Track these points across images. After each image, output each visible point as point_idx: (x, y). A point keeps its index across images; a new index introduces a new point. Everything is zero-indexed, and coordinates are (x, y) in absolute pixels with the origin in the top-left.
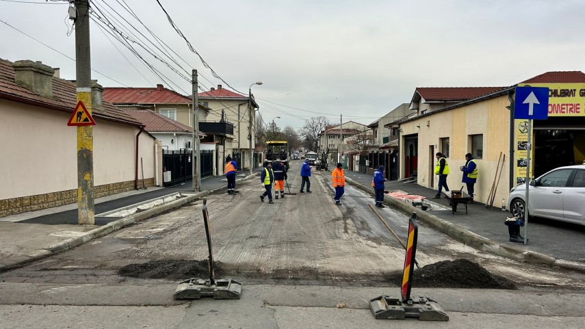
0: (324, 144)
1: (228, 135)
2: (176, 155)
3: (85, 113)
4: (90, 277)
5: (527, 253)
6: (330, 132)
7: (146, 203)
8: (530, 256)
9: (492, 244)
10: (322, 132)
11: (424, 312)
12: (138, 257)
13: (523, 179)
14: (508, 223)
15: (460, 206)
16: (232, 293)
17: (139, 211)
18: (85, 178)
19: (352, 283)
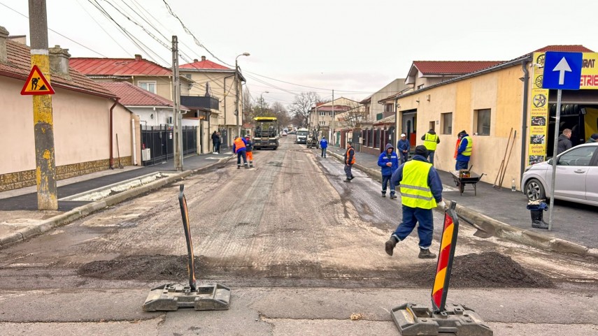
0: (314, 121)
1: (213, 110)
2: (156, 131)
3: (41, 79)
4: (42, 279)
5: (554, 240)
6: (321, 108)
7: (121, 184)
8: (558, 244)
9: (513, 231)
10: (312, 108)
11: (463, 326)
12: (106, 251)
13: (536, 157)
14: (530, 207)
15: (468, 187)
16: (217, 302)
17: (113, 193)
18: (45, 156)
19: (362, 282)
